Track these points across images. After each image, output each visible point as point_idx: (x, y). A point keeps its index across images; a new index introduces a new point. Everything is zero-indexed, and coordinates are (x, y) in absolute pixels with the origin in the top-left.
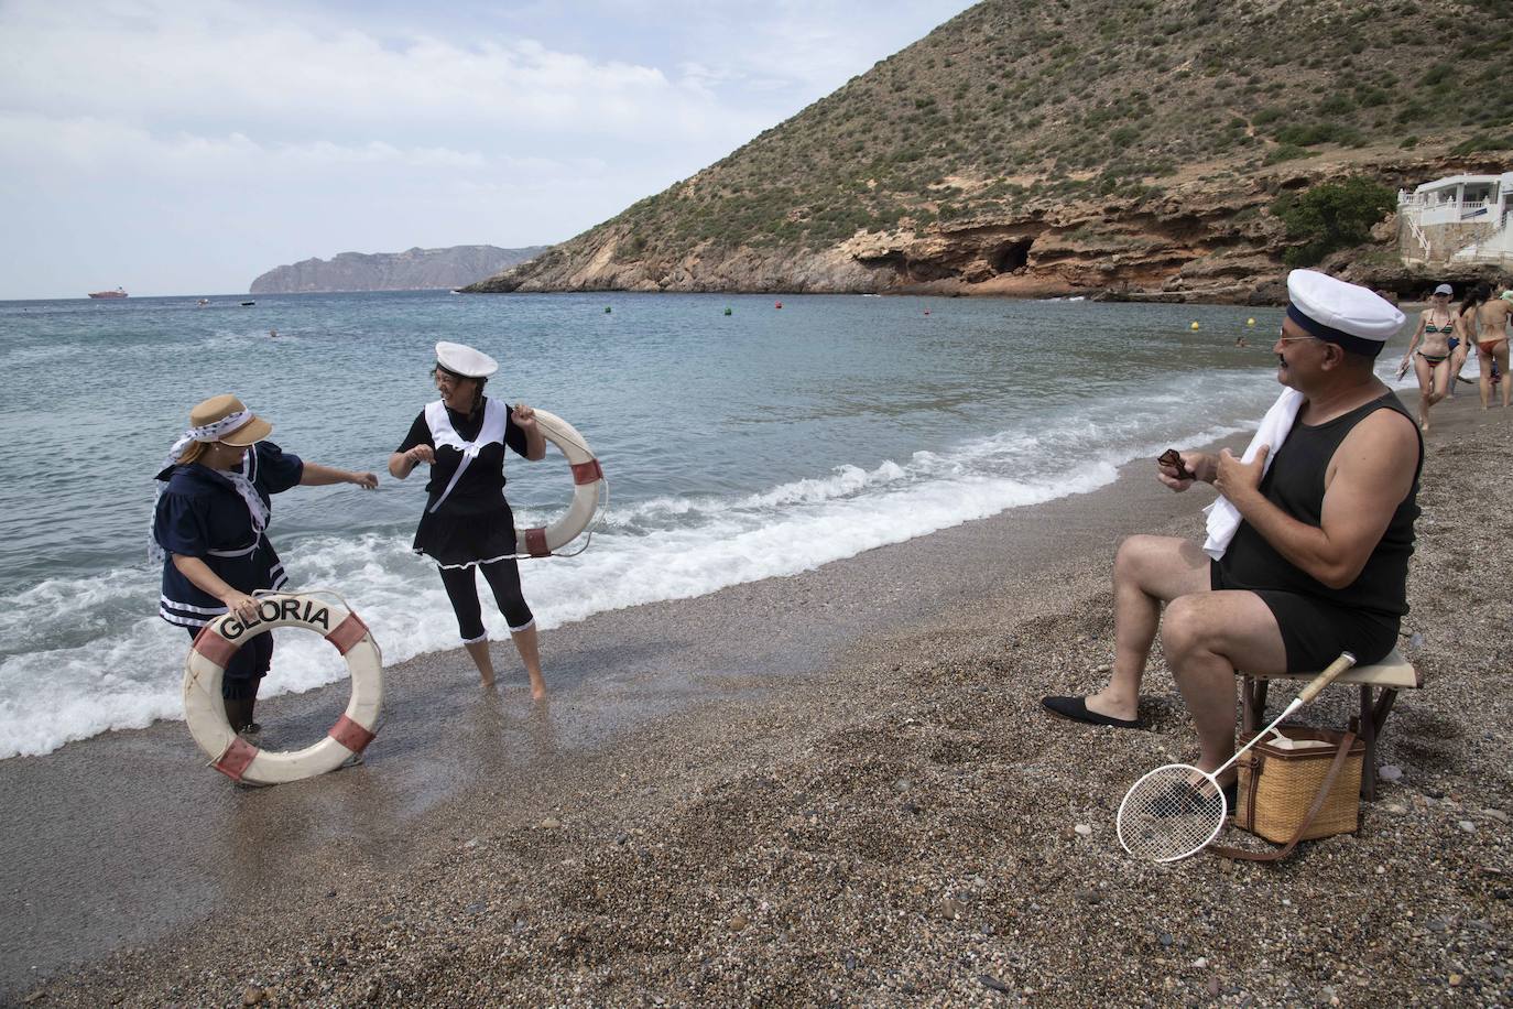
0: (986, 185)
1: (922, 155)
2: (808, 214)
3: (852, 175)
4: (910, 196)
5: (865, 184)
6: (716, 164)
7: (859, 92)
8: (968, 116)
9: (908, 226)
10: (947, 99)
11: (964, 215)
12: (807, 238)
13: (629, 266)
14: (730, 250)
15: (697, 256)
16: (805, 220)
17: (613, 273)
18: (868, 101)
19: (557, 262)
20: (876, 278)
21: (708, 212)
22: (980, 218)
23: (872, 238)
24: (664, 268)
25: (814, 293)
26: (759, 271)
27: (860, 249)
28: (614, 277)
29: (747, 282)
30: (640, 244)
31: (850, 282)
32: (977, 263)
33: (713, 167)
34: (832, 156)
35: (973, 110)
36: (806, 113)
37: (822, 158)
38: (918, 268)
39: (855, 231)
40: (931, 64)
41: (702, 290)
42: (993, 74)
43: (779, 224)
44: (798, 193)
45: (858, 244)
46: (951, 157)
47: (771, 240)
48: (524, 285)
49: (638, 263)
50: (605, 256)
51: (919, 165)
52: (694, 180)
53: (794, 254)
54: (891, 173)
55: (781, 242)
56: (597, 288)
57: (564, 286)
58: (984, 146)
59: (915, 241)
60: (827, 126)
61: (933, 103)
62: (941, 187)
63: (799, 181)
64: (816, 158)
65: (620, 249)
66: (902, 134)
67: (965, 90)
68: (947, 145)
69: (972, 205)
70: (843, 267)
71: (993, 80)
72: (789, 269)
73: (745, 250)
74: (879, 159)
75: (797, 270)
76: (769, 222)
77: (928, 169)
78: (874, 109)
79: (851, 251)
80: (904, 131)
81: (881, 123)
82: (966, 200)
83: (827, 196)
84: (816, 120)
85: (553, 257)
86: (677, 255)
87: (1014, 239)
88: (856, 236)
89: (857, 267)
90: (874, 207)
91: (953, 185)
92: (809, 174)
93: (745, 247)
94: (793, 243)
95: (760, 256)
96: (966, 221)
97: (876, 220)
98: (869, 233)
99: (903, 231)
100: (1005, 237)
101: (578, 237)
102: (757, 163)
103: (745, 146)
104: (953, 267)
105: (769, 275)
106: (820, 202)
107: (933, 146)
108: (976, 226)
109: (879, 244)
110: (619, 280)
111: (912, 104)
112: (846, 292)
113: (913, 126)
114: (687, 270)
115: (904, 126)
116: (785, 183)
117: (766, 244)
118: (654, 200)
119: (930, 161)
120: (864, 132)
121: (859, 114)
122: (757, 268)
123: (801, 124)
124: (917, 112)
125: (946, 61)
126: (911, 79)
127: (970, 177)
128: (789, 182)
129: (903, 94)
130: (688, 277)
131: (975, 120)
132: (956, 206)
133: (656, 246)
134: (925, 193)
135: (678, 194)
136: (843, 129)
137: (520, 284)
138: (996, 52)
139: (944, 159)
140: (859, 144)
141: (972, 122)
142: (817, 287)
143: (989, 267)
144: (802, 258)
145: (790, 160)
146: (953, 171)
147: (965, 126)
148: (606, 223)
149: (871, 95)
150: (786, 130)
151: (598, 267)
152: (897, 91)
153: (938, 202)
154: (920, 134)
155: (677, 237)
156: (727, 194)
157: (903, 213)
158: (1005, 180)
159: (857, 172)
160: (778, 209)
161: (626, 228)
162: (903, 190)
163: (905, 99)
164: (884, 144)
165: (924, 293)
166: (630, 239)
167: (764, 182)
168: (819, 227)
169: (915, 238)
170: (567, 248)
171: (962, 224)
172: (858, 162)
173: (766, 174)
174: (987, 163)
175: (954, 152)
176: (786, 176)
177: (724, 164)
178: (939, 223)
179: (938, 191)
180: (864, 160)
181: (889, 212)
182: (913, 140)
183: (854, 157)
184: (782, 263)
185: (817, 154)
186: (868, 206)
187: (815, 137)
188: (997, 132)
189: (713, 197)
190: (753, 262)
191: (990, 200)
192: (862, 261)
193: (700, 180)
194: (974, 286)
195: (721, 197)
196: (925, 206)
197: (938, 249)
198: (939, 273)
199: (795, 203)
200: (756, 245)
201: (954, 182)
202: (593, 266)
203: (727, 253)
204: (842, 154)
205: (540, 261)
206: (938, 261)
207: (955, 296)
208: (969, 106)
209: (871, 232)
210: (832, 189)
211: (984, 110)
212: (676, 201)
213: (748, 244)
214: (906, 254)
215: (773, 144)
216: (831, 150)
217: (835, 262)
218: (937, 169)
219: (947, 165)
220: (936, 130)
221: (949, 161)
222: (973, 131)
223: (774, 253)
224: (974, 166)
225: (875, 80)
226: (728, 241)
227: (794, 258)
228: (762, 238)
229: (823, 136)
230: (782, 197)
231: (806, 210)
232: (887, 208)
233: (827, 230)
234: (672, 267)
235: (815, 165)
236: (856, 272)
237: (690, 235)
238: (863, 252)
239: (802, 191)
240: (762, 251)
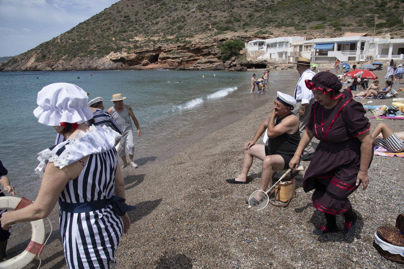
0: (145, 40)
1: (127, 31)
3: (108, 36)
4: (125, 42)
5: (112, 39)
7: (108, 13)
8: (139, 21)
9: (125, 51)
10: (133, 16)
12: (96, 54)
13: (41, 63)
14: (73, 58)
15: (63, 60)
16: (95, 49)
17: (35, 66)
18: (110, 15)
19: (16, 62)
20: (117, 65)
21: (65, 47)
22: (145, 49)
23: (115, 54)
24: (52, 64)
25: (99, 70)
26: (83, 64)
28: (36, 66)
29: (79, 67)
30: (44, 56)
31: (110, 66)
32: (145, 61)
33: (65, 33)
34: (101, 31)
36: (93, 18)
37: (99, 32)
38: (129, 62)
39: (110, 52)
40: (128, 6)
41: (66, 70)
42: (145, 9)
43: (87, 51)
44: (92, 41)
45: (111, 56)
46: (135, 32)
47: (86, 55)
48: (5, 69)
49: (44, 62)
50: (32, 60)
51: (126, 34)
52: (59, 37)
54: (119, 36)
55: (89, 56)
56: (31, 70)
57: (19, 69)
58: (144, 29)
59: (127, 55)
60: (99, 22)
61: (129, 17)
62: (133, 40)
63: (92, 38)
64: (97, 31)
65: (37, 58)
66: (121, 25)
67: (138, 13)
68: (134, 28)
69: (142, 45)
70: (108, 62)
71: (145, 11)
72: (92, 63)
73: (78, 58)
74: (115, 32)
75: (94, 63)
76: (85, 50)
77: (129, 35)
79: (109, 58)
80: (121, 24)
81: (115, 22)
82: (140, 44)
83: (101, 42)
84: (96, 20)
85: (14, 60)
86: (57, 59)
87: (154, 54)
88: (110, 54)
89: (112, 62)
90: (115, 45)
91: (137, 39)
92: (95, 36)
94: (92, 56)
95: (83, 60)
96: (141, 49)
97: (116, 49)
98: (114, 53)
99: (124, 52)
100: (152, 54)
101: (22, 54)
102: (79, 32)
103: (74, 27)
104: (138, 62)
105: (86, 65)
106: (99, 44)
107: (130, 29)
108: (144, 51)
109: (117, 56)
110: (38, 67)
111: (123, 17)
112: (109, 69)
113: (124, 23)
114: (60, 64)
115: (121, 23)
116: (88, 38)
117: (85, 56)
118: (47, 43)
119: (129, 33)
120: (110, 24)
121: (108, 19)
122: (82, 63)
123: (91, 21)
124: (125, 19)
125: (132, 5)
126: (122, 10)
127: (141, 37)
128: (89, 38)
129: (120, 14)
130: (61, 66)
131: (141, 22)
132: (138, 45)
133: (50, 57)
134: (129, 42)
135: (55, 41)
136: (104, 23)
137: (4, 69)
138: (145, 3)
139: (133, 32)
140: (109, 28)
142: (101, 68)
143: (148, 62)
144: (95, 60)
145: (89, 32)
146: (136, 36)
147: (138, 23)
148: (31, 50)
149: (111, 14)
150: (87, 23)
151: (31, 63)
152: (118, 13)
153: (133, 44)
154: (126, 25)
155: (56, 54)
156: (70, 41)
157: (123, 47)
158: (150, 38)
160: (87, 46)
161: (39, 51)
162: (123, 41)
163: (121, 15)
164: (116, 28)
165: (131, 69)
166: (40, 55)
167: (81, 38)
168: (99, 51)
169: (127, 54)
170: (19, 58)
171: (140, 50)
172: (109, 33)
173: (82, 36)
174: (145, 33)
175: (136, 30)
176: (88, 36)
177: (68, 32)
178: (134, 50)
179: (132, 41)
180: (111, 32)
181: (119, 47)
182: (124, 27)
183: (108, 31)
184: (89, 61)
185: (97, 30)
186: (113, 45)
187: (96, 25)
188: (147, 25)
189: (66, 42)
190: (81, 61)
191: (147, 44)
192: (113, 61)
193: (62, 37)
194: (145, 67)
195: (69, 42)
196: (129, 45)
197: (134, 57)
198: (134, 64)
199: (92, 44)
200: (81, 56)
202: (29, 63)
203: (72, 59)
204: (104, 30)
205: (10, 62)
206: (134, 60)
207: (140, 70)
208: (139, 18)
209: (115, 52)
210: (102, 40)
211: (143, 19)
212: (54, 43)
213: (78, 56)
214: (125, 58)
215: (83, 27)
216: (101, 29)
217: (105, 61)
218: (132, 35)
219: (134, 34)
220: (130, 24)
221: (135, 33)
222: (140, 25)
223: (87, 59)
224: (142, 34)
225: (112, 9)
226: (72, 55)
227: (93, 60)
228: (83, 54)
229: (98, 25)
230: (88, 42)
231: (95, 46)
232: (119, 46)
233: (102, 52)
234: (55, 63)
235: (97, 33)
236: (111, 64)
237: (60, 53)
238: (113, 58)
239: (93, 41)
240: (83, 58)
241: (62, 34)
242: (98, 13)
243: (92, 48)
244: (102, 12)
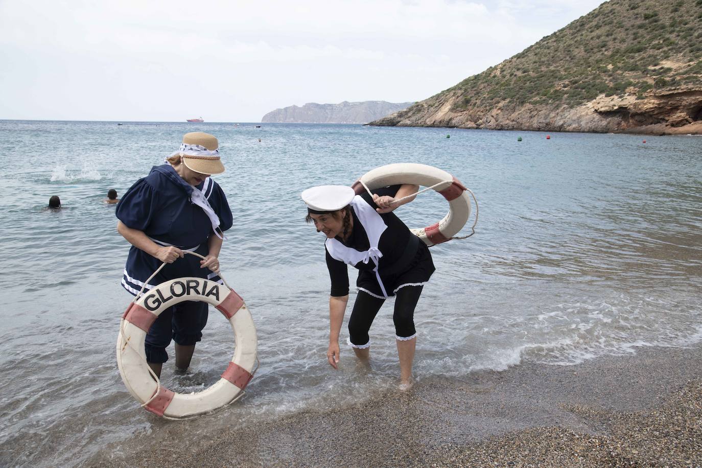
0: (689, 66)
1: (646, 48)
2: (568, 85)
3: (597, 62)
4: (635, 74)
5: (606, 67)
6: (514, 57)
7: (607, 12)
8: (680, 23)
9: (632, 92)
10: (666, 13)
11: (672, 85)
12: (566, 100)
13: (460, 114)
14: (519, 105)
15: (499, 109)
16: (566, 89)
17: (450, 118)
18: (612, 16)
19: (420, 110)
20: (609, 123)
21: (507, 84)
22: (683, 87)
23: (608, 99)
24: (479, 115)
25: (568, 132)
26: (535, 118)
27: (599, 106)
28: (451, 119)
29: (528, 124)
30: (467, 102)
31: (592, 125)
32: (678, 114)
33: (512, 58)
34: (585, 51)
35: (684, 18)
36: (571, 26)
37: (579, 52)
38: (637, 118)
39: (597, 95)
41: (501, 128)
43: (549, 91)
44: (563, 73)
45: (599, 103)
46: (666, 49)
47: (544, 100)
48: (401, 122)
49: (465, 112)
50: (447, 108)
51: (643, 54)
52: (500, 66)
53: (557, 109)
54: (623, 60)
55: (550, 101)
56: (441, 125)
57: (423, 124)
58: (691, 41)
59: (637, 101)
60: (583, 33)
61: (656, 15)
62: (657, 68)
63: (564, 66)
64: (576, 52)
65: (455, 104)
66: (633, 36)
67: (680, 6)
68: (664, 41)
69: (678, 78)
70: (588, 117)
72: (554, 117)
73: (528, 106)
74: (616, 52)
75: (559, 118)
76: (544, 90)
77: (649, 57)
78: (615, 21)
79: (593, 107)
80: (634, 34)
81: (619, 29)
82: (674, 75)
83: (581, 74)
84: (577, 29)
85: (418, 108)
86: (488, 108)
88: (597, 98)
89: (597, 117)
90: (611, 81)
91: (666, 66)
92: (570, 62)
93: (528, 104)
94: (557, 102)
95: (536, 109)
96: (673, 88)
97: (611, 89)
98: (606, 96)
99: (628, 95)
100: (700, 98)
101: (432, 97)
102: (539, 55)
103: (532, 46)
104: (660, 117)
105: (541, 120)
106: (576, 78)
107: (654, 43)
108: (680, 91)
109: (612, 103)
110: (454, 122)
111: (641, 17)
112: (589, 132)
113: (641, 31)
114: (492, 116)
115: (635, 31)
116: (555, 67)
117: (541, 103)
118: (477, 77)
119: (650, 52)
120: (607, 36)
121: (606, 25)
122: (534, 116)
123: (568, 32)
124: (644, 22)
126: (642, 1)
127: (678, 61)
128: (557, 67)
129: (636, 11)
130: (493, 120)
131: (686, 24)
132: (667, 79)
133: (476, 103)
134: (645, 72)
135: (490, 74)
136: (594, 34)
137: (399, 122)
139: (661, 50)
140: (604, 43)
141: (682, 26)
142: (571, 128)
143: (688, 117)
144: (562, 111)
145: (559, 54)
146: (666, 57)
147: (678, 29)
148: (448, 90)
149: (614, 13)
150: (558, 36)
151: (442, 114)
152: (632, 9)
153: (654, 77)
154: (645, 35)
155: (488, 98)
156: (519, 74)
157: (630, 84)
159: (601, 60)
160: (550, 82)
161: (460, 92)
162: (631, 70)
163: (637, 14)
164: (620, 43)
165: (640, 133)
166: (461, 99)
167: (542, 67)
168: (574, 93)
169: (636, 99)
170: (426, 103)
171: (670, 90)
172: (603, 54)
173: (543, 62)
174: (691, 51)
175: (668, 46)
176: (556, 62)
177: (518, 56)
178: (654, 90)
179: (654, 70)
180: (606, 53)
181: (620, 84)
182: (639, 39)
183: (600, 51)
184: (549, 114)
185: (576, 50)
186: (606, 80)
187: (576, 39)
189: (511, 75)
190: (533, 113)
191: (691, 75)
192: (601, 113)
193: (505, 65)
194: (676, 129)
195: (516, 75)
196: (645, 80)
197: (652, 106)
198: (651, 121)
199: (560, 79)
200: (535, 103)
201: (667, 64)
202: (439, 113)
203: (517, 108)
204: (592, 49)
205: (410, 109)
206: (651, 113)
207: (661, 135)
208: (681, 16)
209: (607, 96)
210: (584, 71)
211: (692, 18)
212: (489, 78)
213: (530, 103)
214: (629, 109)
215: (549, 44)
216: (585, 47)
217: (583, 113)
218: (655, 57)
219: (662, 54)
220: (657, 32)
221: (664, 51)
222: (683, 32)
223: (545, 108)
224: (682, 54)
225: (618, 3)
226: (518, 101)
227: (557, 111)
228: (539, 99)
229: (581, 38)
230: (552, 75)
231: (567, 83)
232: (619, 81)
233: (579, 95)
234: (484, 115)
235: (574, 56)
236: (596, 119)
237: (495, 97)
238: (601, 108)
239: (565, 71)
240: (538, 106)
241: (506, 60)
242: (584, 15)
243: (559, 86)
244: (594, 10)
